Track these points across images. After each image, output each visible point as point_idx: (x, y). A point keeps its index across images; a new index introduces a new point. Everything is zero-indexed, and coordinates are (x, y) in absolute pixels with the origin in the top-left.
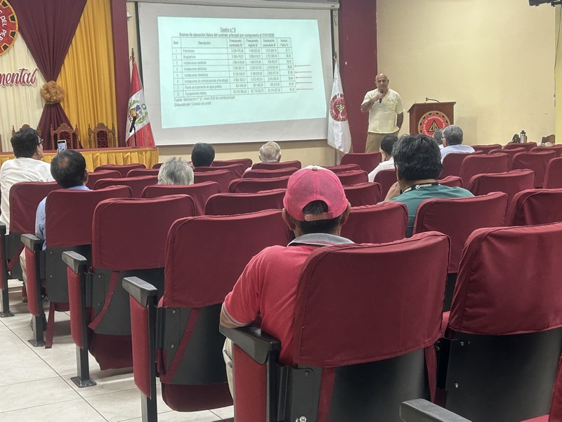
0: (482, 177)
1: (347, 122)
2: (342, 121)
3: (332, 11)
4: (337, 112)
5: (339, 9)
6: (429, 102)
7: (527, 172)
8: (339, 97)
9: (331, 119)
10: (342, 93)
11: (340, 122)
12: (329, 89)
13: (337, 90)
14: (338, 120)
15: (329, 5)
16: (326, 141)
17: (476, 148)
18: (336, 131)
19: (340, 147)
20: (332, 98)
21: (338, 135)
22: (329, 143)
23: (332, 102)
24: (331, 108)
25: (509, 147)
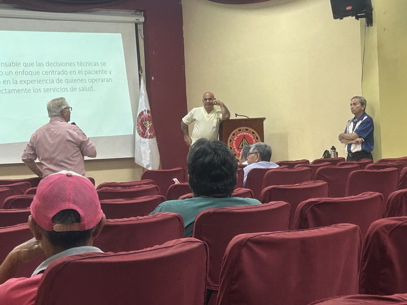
0: (274, 188)
1: (154, 140)
2: (150, 138)
3: (136, 25)
4: (144, 128)
5: (143, 23)
6: (239, 117)
7: (320, 183)
8: (146, 113)
9: (138, 136)
10: (149, 109)
11: (147, 140)
12: (135, 105)
13: (144, 105)
14: (146, 138)
15: (133, 19)
16: (133, 159)
17: (280, 164)
18: (143, 148)
19: (148, 166)
20: (138, 114)
21: (145, 153)
22: (136, 162)
23: (138, 119)
24: (138, 125)
25: (316, 162)
